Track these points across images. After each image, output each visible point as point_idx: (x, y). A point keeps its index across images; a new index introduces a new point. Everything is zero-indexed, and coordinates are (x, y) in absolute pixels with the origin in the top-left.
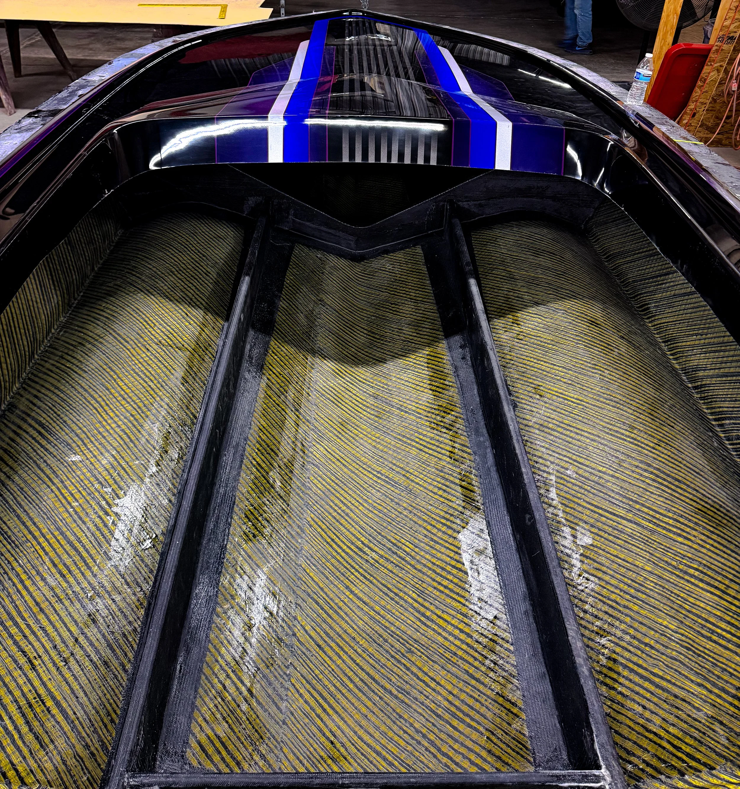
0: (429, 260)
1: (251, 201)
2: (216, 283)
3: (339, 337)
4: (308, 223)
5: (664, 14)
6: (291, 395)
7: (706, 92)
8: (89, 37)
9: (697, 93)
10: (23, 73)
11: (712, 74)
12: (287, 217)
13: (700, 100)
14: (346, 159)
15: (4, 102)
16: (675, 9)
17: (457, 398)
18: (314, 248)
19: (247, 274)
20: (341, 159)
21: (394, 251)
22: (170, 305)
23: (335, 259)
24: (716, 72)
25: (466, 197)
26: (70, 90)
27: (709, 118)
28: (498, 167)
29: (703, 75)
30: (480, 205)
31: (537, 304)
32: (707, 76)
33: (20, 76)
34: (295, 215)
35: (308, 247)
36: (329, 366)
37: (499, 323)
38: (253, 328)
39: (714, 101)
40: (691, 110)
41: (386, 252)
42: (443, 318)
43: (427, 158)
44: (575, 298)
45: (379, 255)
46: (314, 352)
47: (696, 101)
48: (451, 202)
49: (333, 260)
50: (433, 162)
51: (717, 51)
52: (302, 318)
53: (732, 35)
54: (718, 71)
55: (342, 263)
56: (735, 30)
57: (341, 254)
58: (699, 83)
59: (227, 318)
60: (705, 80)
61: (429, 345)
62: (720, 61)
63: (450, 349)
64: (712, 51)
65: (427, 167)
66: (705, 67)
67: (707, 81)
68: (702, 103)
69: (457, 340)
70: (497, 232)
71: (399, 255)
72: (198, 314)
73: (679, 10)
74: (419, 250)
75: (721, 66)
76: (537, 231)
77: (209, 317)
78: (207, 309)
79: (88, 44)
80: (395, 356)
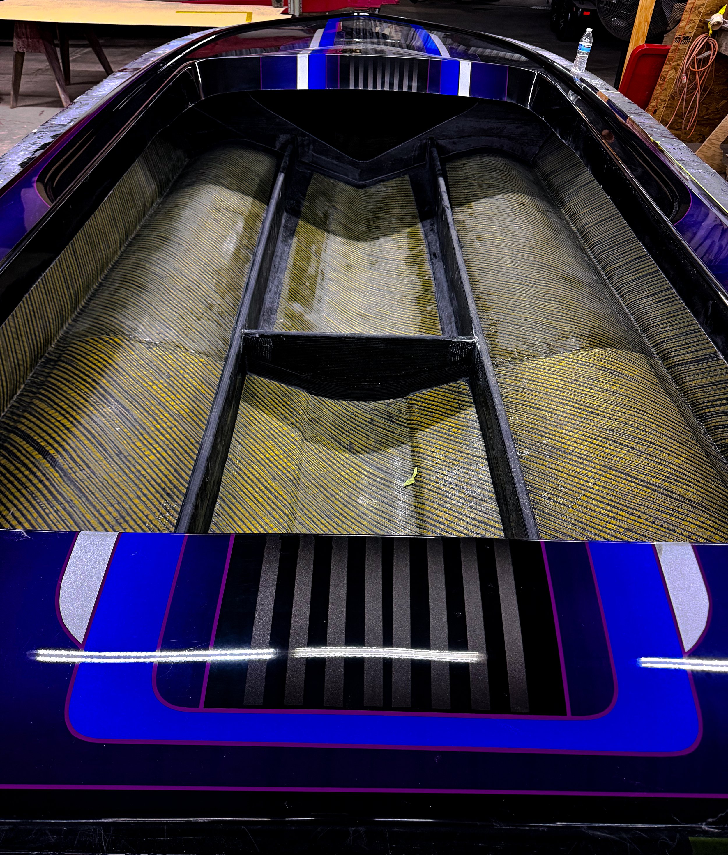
0: (414, 183)
1: (282, 138)
2: (259, 185)
3: (346, 226)
4: (324, 158)
5: (636, 22)
6: (314, 248)
7: (666, 89)
8: (122, 54)
9: (658, 90)
10: (72, 82)
11: (670, 72)
12: (308, 152)
13: (661, 97)
14: (352, 87)
15: (63, 100)
16: (646, 17)
17: (426, 250)
18: (328, 176)
19: (282, 172)
20: (348, 86)
21: (388, 180)
22: (230, 192)
23: (344, 185)
24: (673, 71)
25: (443, 136)
26: (143, 58)
27: (668, 114)
28: (460, 94)
29: (663, 73)
30: (454, 143)
31: (486, 197)
32: (666, 75)
33: (69, 84)
34: (314, 150)
35: (324, 175)
36: (339, 239)
37: (458, 210)
38: (287, 212)
39: (672, 98)
40: (653, 107)
41: (383, 181)
42: (420, 211)
43: (410, 87)
44: (513, 192)
45: (377, 183)
46: (329, 232)
47: (657, 98)
48: (431, 139)
49: (342, 185)
50: (414, 90)
51: (675, 50)
52: (320, 214)
53: (687, 35)
54: (676, 70)
55: (348, 188)
56: (690, 31)
57: (347, 183)
58: (660, 81)
59: (268, 204)
60: (665, 78)
61: (409, 227)
62: (678, 60)
63: (423, 226)
64: (670, 51)
65: (410, 94)
66: (665, 66)
67: (667, 79)
68: (663, 100)
69: (428, 222)
70: (465, 161)
71: (392, 182)
72: (250, 199)
73: (650, 18)
74: (407, 177)
75: (678, 65)
76: (495, 159)
77: (257, 202)
78: (255, 197)
79: (123, 60)
80: (385, 235)
